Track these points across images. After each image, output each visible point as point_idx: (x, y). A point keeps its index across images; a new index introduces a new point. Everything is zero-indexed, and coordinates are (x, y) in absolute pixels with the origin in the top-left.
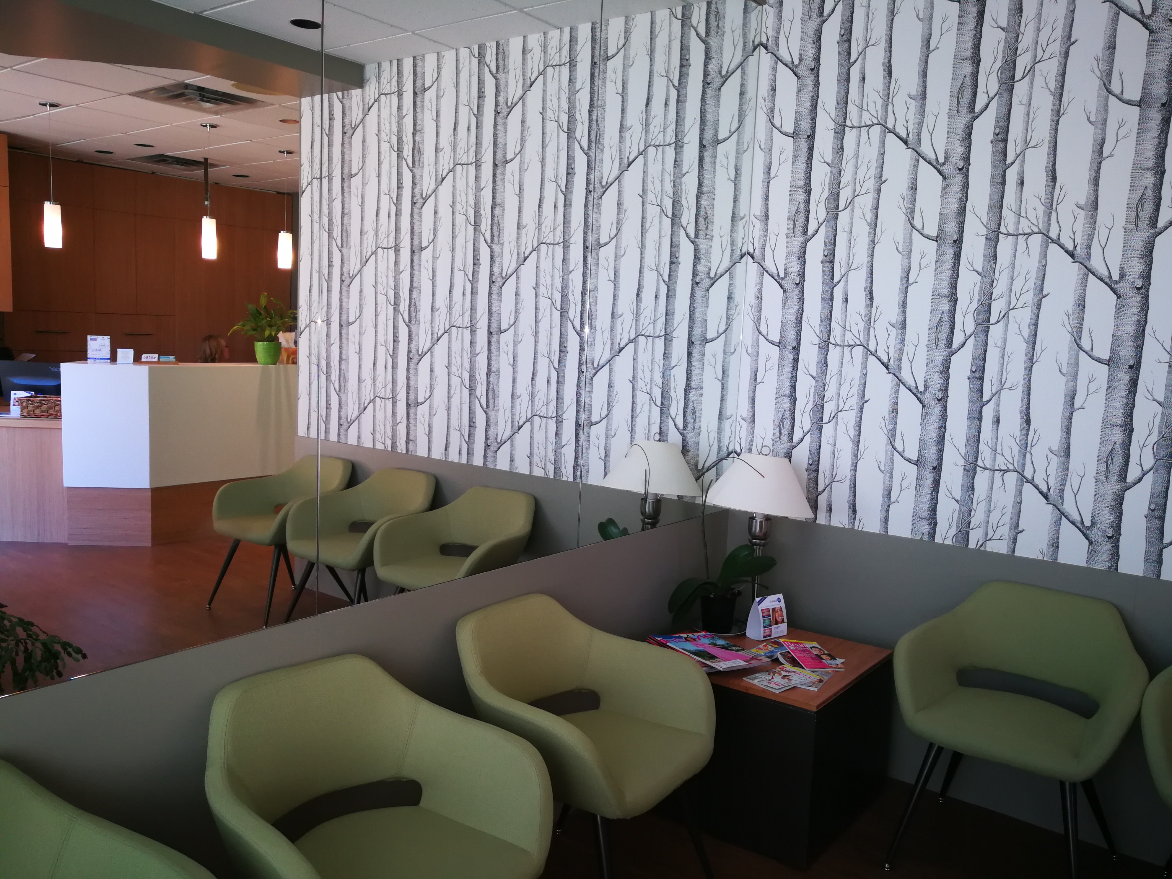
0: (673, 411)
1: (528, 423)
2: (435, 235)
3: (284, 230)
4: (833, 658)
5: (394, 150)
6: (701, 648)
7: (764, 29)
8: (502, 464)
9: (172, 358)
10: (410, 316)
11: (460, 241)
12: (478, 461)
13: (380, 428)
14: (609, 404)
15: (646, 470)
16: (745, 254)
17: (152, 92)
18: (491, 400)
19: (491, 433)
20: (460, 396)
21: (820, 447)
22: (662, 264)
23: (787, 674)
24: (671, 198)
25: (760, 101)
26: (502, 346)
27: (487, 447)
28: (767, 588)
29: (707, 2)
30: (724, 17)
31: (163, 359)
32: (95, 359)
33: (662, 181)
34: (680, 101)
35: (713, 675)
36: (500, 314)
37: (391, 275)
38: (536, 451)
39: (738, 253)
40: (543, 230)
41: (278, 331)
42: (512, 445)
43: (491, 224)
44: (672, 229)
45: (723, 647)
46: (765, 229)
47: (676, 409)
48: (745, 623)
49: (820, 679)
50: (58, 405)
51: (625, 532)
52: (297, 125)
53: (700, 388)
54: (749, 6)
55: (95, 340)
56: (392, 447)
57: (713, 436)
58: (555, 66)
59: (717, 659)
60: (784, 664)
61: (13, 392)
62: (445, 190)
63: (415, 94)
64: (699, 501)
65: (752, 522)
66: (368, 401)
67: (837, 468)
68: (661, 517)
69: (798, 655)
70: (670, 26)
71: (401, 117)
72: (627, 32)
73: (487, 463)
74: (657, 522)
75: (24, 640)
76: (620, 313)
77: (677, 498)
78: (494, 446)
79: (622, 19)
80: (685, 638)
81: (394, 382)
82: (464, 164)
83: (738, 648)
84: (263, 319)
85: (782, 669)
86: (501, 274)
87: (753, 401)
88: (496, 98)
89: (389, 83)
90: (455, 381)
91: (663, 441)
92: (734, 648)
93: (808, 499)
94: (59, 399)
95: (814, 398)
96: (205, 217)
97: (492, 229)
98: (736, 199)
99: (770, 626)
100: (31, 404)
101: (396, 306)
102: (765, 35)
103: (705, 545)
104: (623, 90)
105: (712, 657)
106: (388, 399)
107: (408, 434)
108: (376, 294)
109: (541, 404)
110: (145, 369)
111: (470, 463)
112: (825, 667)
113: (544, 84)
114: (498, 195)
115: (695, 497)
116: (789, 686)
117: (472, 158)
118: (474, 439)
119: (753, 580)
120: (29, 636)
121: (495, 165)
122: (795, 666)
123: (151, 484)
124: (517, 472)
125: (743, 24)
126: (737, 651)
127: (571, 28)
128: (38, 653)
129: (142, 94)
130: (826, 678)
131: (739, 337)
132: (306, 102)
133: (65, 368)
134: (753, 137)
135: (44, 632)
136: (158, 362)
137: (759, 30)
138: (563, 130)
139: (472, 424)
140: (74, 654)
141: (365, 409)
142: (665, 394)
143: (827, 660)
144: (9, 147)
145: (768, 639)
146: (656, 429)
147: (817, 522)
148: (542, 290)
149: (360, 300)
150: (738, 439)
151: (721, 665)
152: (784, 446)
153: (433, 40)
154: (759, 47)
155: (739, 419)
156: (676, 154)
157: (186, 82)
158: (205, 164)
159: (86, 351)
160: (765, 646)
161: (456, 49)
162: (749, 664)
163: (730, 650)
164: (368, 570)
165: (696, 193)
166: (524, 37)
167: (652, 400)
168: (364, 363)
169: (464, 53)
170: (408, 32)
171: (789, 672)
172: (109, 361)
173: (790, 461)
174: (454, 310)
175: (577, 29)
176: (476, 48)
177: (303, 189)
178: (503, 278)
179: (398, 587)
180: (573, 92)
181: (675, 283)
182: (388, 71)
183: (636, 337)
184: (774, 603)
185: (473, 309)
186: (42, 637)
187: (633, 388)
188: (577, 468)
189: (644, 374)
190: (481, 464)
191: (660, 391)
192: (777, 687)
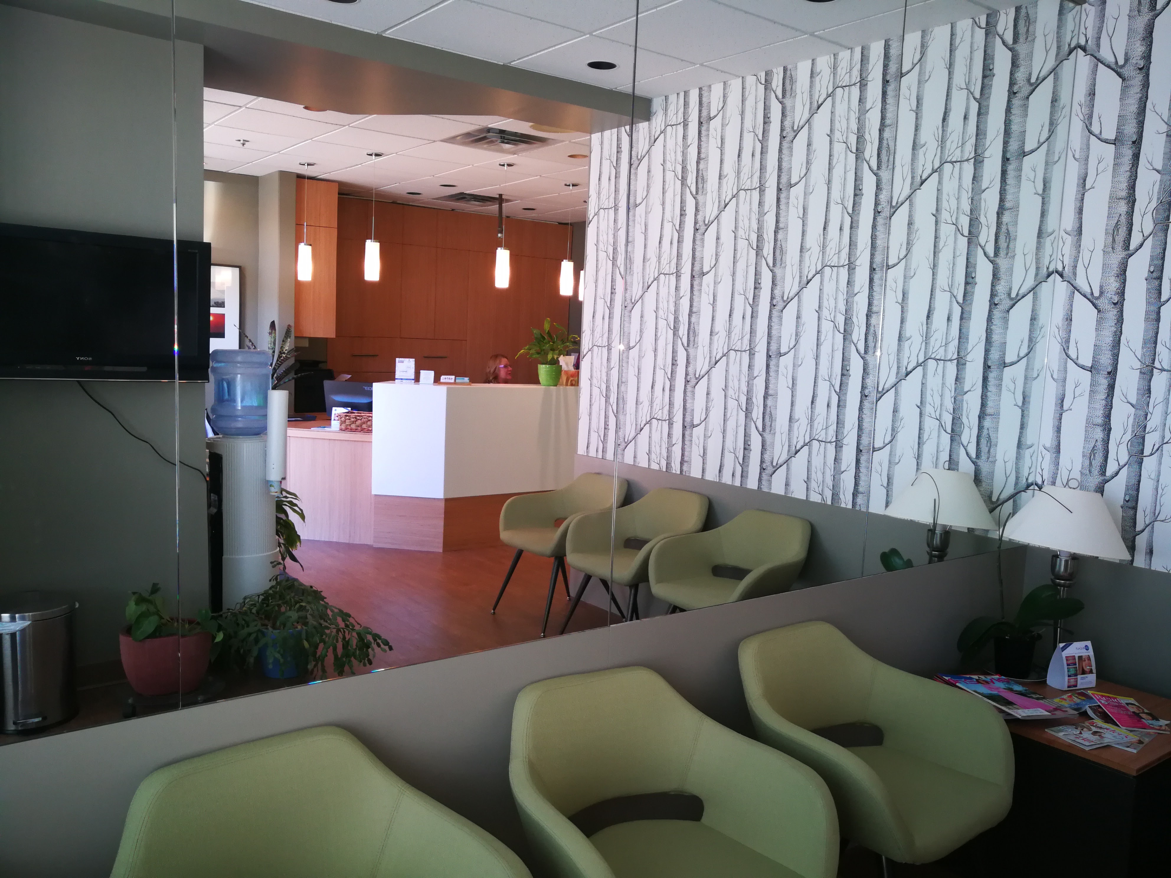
0: (965, 439)
1: (806, 448)
2: (717, 260)
3: (566, 259)
4: (1156, 718)
5: (678, 179)
6: (995, 692)
7: (1083, 30)
8: (777, 487)
9: (466, 380)
10: (689, 340)
11: (741, 265)
12: (752, 484)
13: (655, 449)
14: (893, 430)
15: (935, 500)
16: (1053, 273)
17: (458, 138)
18: (768, 423)
19: (767, 457)
20: (737, 418)
21: (1139, 482)
22: (956, 285)
23: (1099, 730)
24: (968, 216)
25: (1076, 107)
26: (781, 369)
27: (762, 470)
29: (1016, 8)
30: (1035, 22)
31: (459, 380)
32: (402, 379)
33: (958, 199)
34: (981, 113)
35: (1012, 722)
36: (780, 337)
37: (672, 300)
38: (813, 476)
39: (1044, 271)
40: (828, 253)
41: (560, 355)
42: (788, 469)
43: (774, 248)
44: (968, 248)
45: (1020, 693)
46: (1078, 246)
47: (969, 436)
48: (1046, 671)
49: (1139, 740)
50: (369, 420)
51: (909, 564)
52: (587, 159)
53: (996, 415)
54: (1065, 7)
55: (402, 362)
56: (667, 467)
57: (1011, 466)
58: (845, 86)
59: (1014, 706)
60: (1094, 719)
61: (334, 409)
62: (728, 216)
63: (700, 123)
64: (995, 535)
65: (1056, 560)
66: (644, 422)
67: (1161, 506)
68: (949, 550)
69: (1112, 711)
70: (972, 36)
71: (686, 146)
72: (924, 47)
73: (762, 487)
74: (945, 555)
75: (343, 629)
76: (908, 335)
77: (966, 531)
78: (770, 470)
79: (919, 34)
80: (976, 680)
81: (671, 404)
82: (747, 190)
83: (1038, 696)
84: (546, 343)
85: (1092, 724)
86: (783, 297)
87: (1058, 430)
88: (782, 122)
89: (675, 115)
90: (732, 404)
91: (953, 470)
92: (1034, 696)
93: (1124, 539)
94: (371, 415)
95: (1132, 428)
96: (499, 249)
97: (774, 253)
98: (1043, 214)
99: (1076, 675)
100: (348, 419)
101: (676, 330)
102: (1084, 36)
103: (1001, 582)
104: (917, 107)
105: (1008, 703)
106: (665, 420)
107: (683, 455)
108: (656, 319)
109: (820, 428)
110: (442, 390)
111: (744, 486)
112: (1145, 727)
113: (833, 106)
114: (782, 219)
115: (987, 531)
116: (1101, 743)
117: (756, 183)
118: (748, 462)
119: (1055, 623)
120: (347, 626)
121: (779, 190)
122: (1108, 723)
123: (444, 494)
124: (793, 496)
125: (1058, 27)
126: (1038, 699)
127: (862, 48)
128: (354, 642)
129: (452, 140)
130: (1146, 740)
131: (1044, 360)
132: (596, 137)
133: (377, 387)
134: (1066, 146)
135: (358, 624)
136: (455, 383)
137: (1076, 32)
138: (851, 151)
139: (747, 447)
140: (382, 646)
141: (641, 430)
142: (956, 420)
143: (1147, 720)
144: (339, 194)
145: (1072, 689)
146: (945, 456)
147: (1134, 565)
148: (825, 313)
149: (641, 324)
150: (1039, 470)
151: (1020, 713)
152: (1095, 480)
153: (720, 70)
154: (1075, 51)
155: (1041, 448)
156: (975, 169)
157: (489, 126)
158: (500, 200)
159: (394, 372)
160: (1070, 696)
161: (743, 77)
162: (1053, 714)
163: (1029, 697)
164: (641, 586)
165: (996, 210)
166: (813, 60)
167: (942, 426)
168: (642, 385)
169: (751, 80)
170: (695, 64)
171: (1101, 728)
172: (413, 381)
173: (1102, 495)
174: (733, 334)
175: (869, 49)
176: (763, 75)
177: (590, 219)
178: (784, 301)
179: (671, 605)
180: (863, 112)
181: (970, 304)
182: (675, 103)
183: (925, 361)
184: (1079, 651)
185: (752, 332)
186: (357, 628)
187: (921, 413)
188: (857, 495)
189: (933, 399)
190: (755, 487)
191: (951, 417)
192: (1087, 744)
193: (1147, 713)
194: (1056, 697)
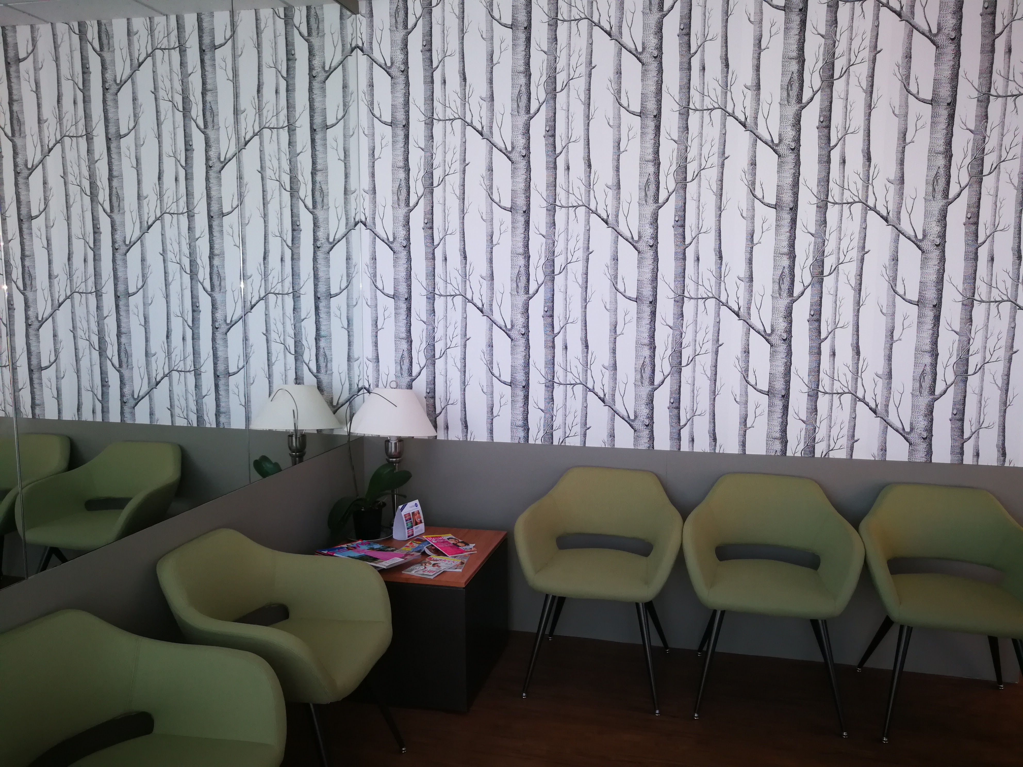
0: (306, 357)
1: (166, 379)
4: (467, 544)
6: (363, 554)
7: (359, 34)
8: (142, 418)
12: (114, 417)
14: (245, 355)
15: (293, 411)
16: (358, 222)
18: (124, 360)
19: (127, 390)
20: (91, 357)
21: (434, 378)
22: (285, 232)
23: (436, 562)
24: (288, 174)
25: (361, 95)
26: (132, 308)
27: (123, 404)
28: (405, 497)
29: (307, 7)
30: (323, 21)
33: (279, 159)
34: (290, 90)
38: (176, 403)
39: (352, 222)
42: (151, 399)
44: (291, 201)
45: (380, 550)
47: (309, 355)
48: (392, 530)
49: (461, 562)
51: (278, 468)
53: (329, 336)
54: (344, 14)
56: (15, 413)
57: (344, 376)
58: (164, 49)
59: (379, 560)
60: (431, 555)
63: (8, 64)
64: (344, 431)
65: (388, 444)
67: (450, 394)
68: (307, 450)
69: (440, 546)
70: (274, 24)
73: (125, 419)
74: (304, 455)
76: (248, 274)
77: (316, 432)
78: (131, 403)
79: (227, 13)
80: (346, 548)
83: (391, 549)
85: (431, 559)
87: (376, 344)
88: (103, 74)
90: (83, 344)
91: (300, 384)
92: (389, 549)
93: (430, 420)
98: (347, 176)
99: (412, 527)
102: (360, 40)
103: (353, 468)
105: (374, 559)
109: (178, 359)
111: (106, 421)
112: (462, 552)
113: (154, 65)
115: (332, 430)
116: (440, 571)
118: (108, 398)
119: (393, 491)
121: (108, 139)
122: (440, 555)
124: (158, 424)
125: (341, 29)
126: (393, 551)
127: (177, 17)
130: (465, 561)
131: (359, 292)
134: (357, 124)
137: (354, 35)
138: (178, 110)
139: (105, 383)
142: (298, 343)
143: (462, 547)
145: (412, 538)
146: (292, 375)
147: (438, 438)
148: (170, 256)
150: (366, 377)
151: (384, 565)
152: (406, 379)
153: (26, 13)
154: (356, 49)
155: (366, 360)
156: (290, 136)
160: (411, 543)
161: (52, 23)
162: (405, 559)
163: (386, 551)
165: (310, 170)
166: (128, 19)
167: (287, 348)
169: (62, 28)
171: (437, 560)
173: (412, 391)
175: (183, 17)
176: (75, 25)
180: (185, 75)
181: (298, 247)
183: (266, 295)
184: (411, 509)
187: (267, 340)
188: (219, 415)
189: (276, 327)
190: (118, 420)
191: (293, 341)
192: (431, 574)
193: (461, 542)
194: (402, 547)
